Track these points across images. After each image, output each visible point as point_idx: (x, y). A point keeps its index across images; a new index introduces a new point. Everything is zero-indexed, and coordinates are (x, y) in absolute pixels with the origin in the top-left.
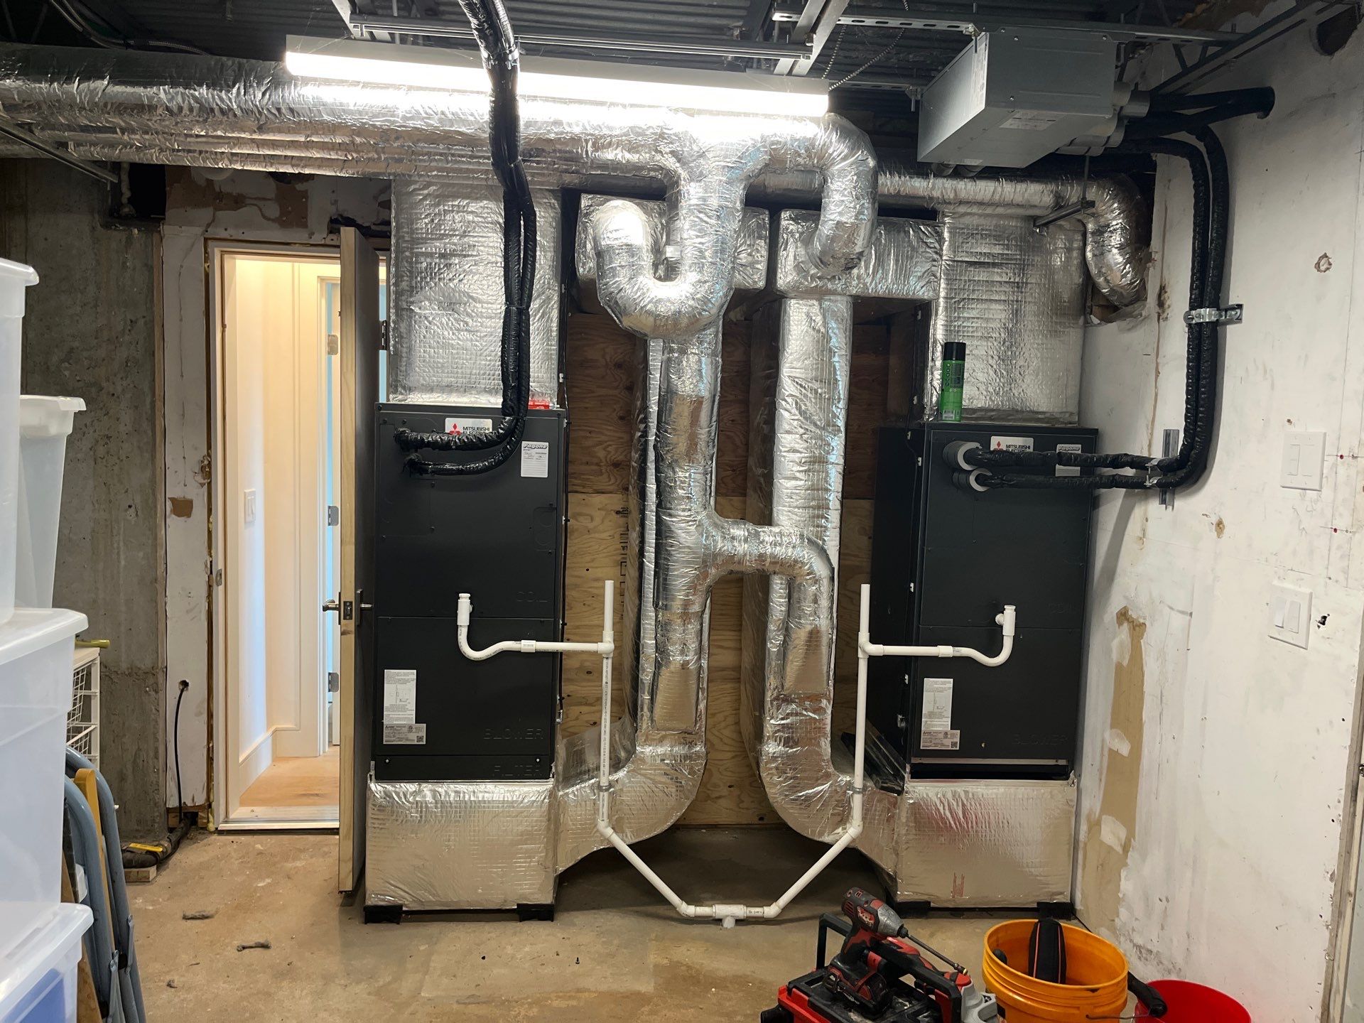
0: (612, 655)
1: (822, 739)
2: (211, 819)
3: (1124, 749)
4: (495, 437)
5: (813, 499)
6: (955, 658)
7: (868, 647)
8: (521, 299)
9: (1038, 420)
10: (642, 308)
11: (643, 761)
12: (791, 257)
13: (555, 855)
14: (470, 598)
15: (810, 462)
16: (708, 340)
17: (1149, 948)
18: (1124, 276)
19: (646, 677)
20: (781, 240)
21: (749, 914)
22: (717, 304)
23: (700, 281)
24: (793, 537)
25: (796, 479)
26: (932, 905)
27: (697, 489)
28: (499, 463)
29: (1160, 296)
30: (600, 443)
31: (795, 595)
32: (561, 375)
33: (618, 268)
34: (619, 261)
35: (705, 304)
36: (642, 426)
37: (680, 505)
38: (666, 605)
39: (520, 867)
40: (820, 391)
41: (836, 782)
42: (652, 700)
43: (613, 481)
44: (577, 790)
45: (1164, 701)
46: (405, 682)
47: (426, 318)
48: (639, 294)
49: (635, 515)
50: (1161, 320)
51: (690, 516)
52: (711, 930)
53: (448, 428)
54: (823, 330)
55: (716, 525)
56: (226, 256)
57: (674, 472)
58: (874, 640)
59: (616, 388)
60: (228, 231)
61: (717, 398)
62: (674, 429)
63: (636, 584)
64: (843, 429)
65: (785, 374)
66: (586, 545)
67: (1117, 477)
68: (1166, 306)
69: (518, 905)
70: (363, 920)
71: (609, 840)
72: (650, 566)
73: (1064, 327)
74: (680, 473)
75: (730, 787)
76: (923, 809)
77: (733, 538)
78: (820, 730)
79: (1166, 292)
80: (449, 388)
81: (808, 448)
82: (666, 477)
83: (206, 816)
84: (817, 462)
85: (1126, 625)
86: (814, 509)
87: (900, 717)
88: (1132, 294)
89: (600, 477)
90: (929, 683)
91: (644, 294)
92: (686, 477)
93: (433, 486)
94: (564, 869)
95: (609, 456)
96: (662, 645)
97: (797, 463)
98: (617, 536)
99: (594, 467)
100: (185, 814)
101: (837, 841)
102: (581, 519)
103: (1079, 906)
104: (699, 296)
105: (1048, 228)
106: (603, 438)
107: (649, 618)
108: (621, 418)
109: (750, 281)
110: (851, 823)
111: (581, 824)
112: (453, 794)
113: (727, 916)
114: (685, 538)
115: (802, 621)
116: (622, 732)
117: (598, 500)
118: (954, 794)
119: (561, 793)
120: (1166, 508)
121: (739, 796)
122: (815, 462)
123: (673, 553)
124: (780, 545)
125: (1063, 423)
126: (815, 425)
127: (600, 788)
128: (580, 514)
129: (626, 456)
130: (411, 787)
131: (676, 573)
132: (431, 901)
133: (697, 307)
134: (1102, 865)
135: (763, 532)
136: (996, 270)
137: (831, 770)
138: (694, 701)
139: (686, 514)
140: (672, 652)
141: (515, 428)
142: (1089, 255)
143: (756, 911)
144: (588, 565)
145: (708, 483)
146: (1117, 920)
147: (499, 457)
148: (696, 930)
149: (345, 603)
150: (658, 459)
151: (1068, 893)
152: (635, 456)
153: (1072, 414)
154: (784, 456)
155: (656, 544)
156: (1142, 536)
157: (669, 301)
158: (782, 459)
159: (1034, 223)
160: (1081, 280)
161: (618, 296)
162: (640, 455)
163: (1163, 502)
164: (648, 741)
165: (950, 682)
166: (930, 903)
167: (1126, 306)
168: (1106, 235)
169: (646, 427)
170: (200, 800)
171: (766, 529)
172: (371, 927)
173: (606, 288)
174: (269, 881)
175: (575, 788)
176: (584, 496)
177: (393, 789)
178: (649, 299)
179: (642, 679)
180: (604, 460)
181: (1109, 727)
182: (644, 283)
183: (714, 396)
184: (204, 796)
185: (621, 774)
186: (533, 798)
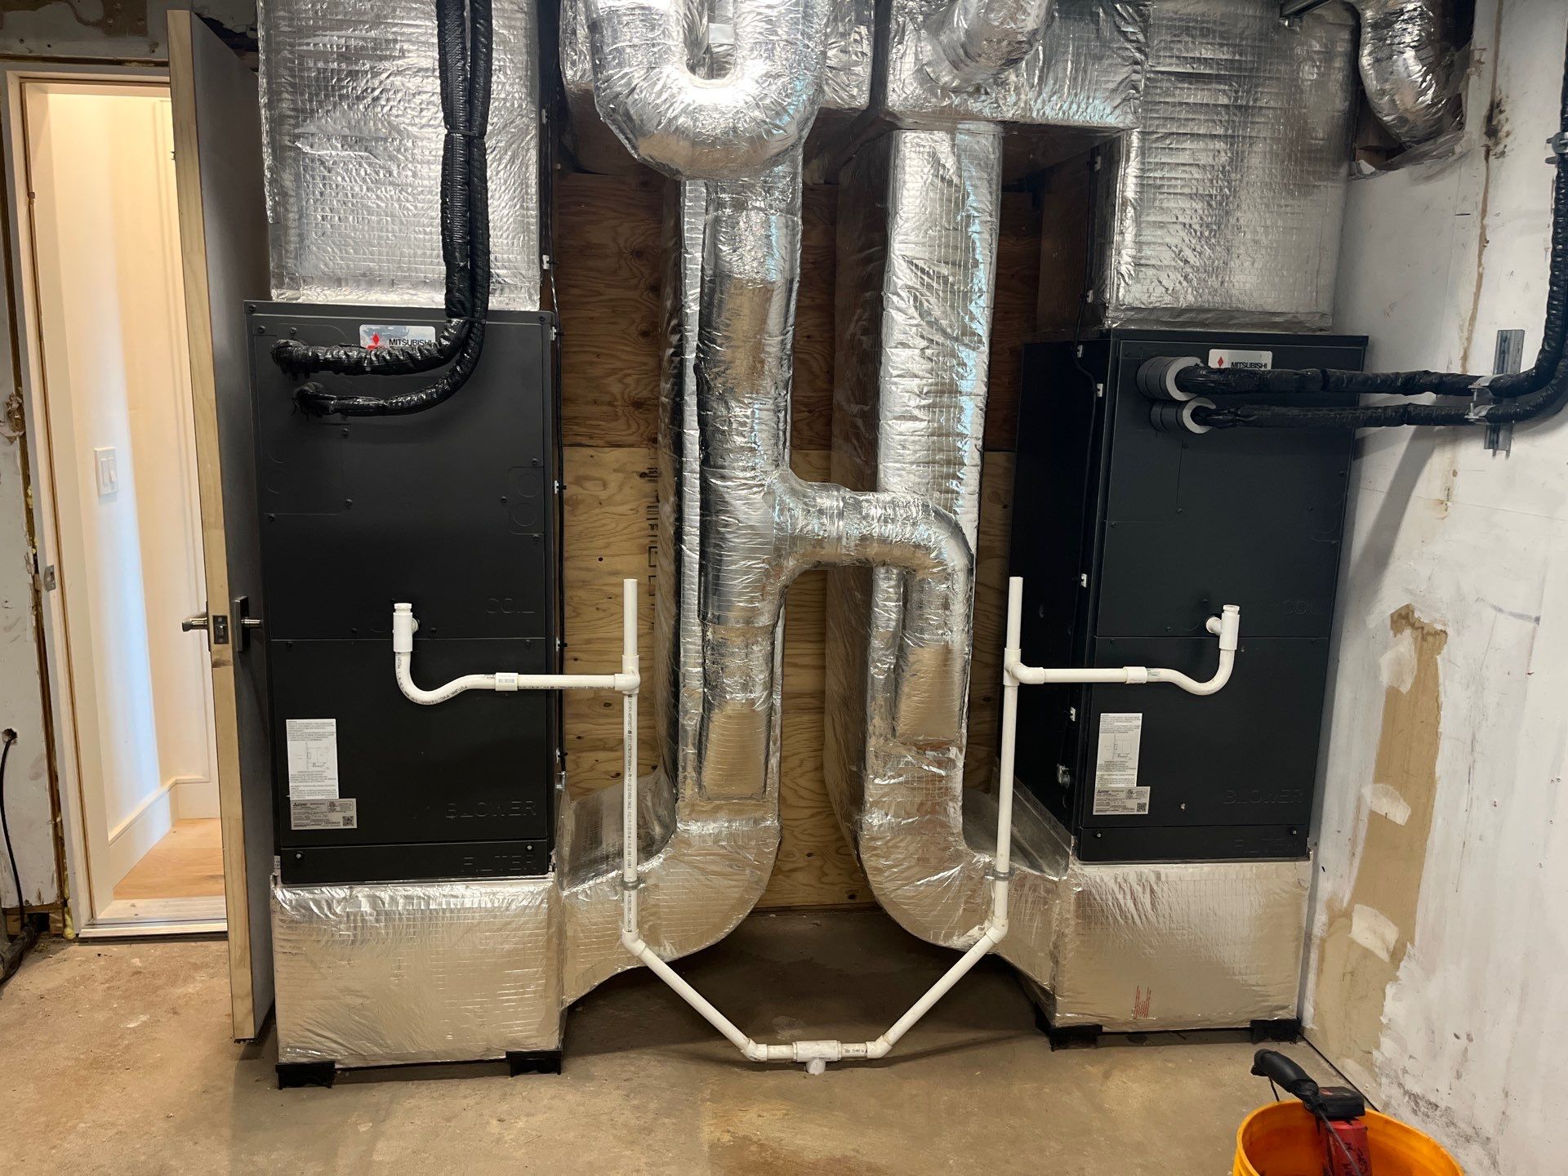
0: (637, 691)
1: (951, 804)
2: (69, 921)
3: (1399, 813)
4: (435, 352)
5: (941, 450)
6: (1149, 685)
7: (1019, 672)
8: (469, 120)
9: (1275, 325)
10: (670, 121)
11: (687, 843)
12: (910, 59)
13: (560, 980)
14: (412, 610)
15: (936, 392)
16: (780, 185)
17: (1433, 1100)
18: (1423, 92)
19: (690, 722)
20: (893, 26)
21: (845, 1054)
22: (797, 116)
23: (768, 75)
24: (914, 509)
25: (915, 418)
26: (1105, 1029)
27: (764, 436)
28: (444, 396)
29: (1489, 118)
30: (614, 372)
31: (915, 596)
32: (545, 258)
33: (628, 50)
34: (629, 36)
35: (778, 114)
36: (675, 338)
37: (737, 460)
38: (719, 617)
39: (508, 1001)
40: (951, 279)
41: (970, 863)
42: (700, 756)
43: (634, 428)
44: (590, 888)
45: (1478, 748)
46: (319, 737)
47: (322, 163)
48: (664, 97)
49: (668, 479)
50: (1492, 158)
51: (754, 478)
52: (791, 1078)
53: (366, 341)
54: (956, 180)
55: (794, 492)
56: (28, 86)
57: (728, 409)
58: (1028, 660)
59: (636, 287)
60: (25, 44)
61: (796, 286)
62: (727, 338)
63: (672, 581)
64: (985, 340)
65: (897, 253)
66: (598, 524)
67: (1411, 409)
68: (1502, 134)
69: (508, 1054)
70: (276, 1080)
71: (639, 959)
72: (692, 557)
73: (1319, 179)
74: (738, 409)
75: (809, 855)
76: (1095, 899)
77: (821, 512)
78: (947, 791)
79: (1501, 112)
80: (369, 280)
81: (932, 369)
82: (716, 416)
83: (61, 918)
84: (944, 392)
85: (1408, 632)
86: (942, 465)
87: (1062, 768)
88: (1432, 122)
89: (613, 425)
90: (1108, 720)
91: (673, 96)
92: (747, 417)
93: (345, 435)
94: (575, 999)
95: (628, 390)
96: (713, 677)
97: (916, 394)
98: (643, 511)
99: (605, 408)
100: (30, 916)
101: (971, 946)
102: (588, 484)
103: (1309, 1023)
104: (768, 101)
105: (1301, 18)
106: (618, 364)
107: (691, 634)
108: (644, 334)
109: (844, 95)
110: (991, 922)
111: (596, 937)
112: (401, 901)
113: (814, 1058)
114: (746, 513)
115: (926, 636)
116: (656, 794)
117: (613, 456)
118: (1140, 876)
119: (566, 893)
120: (1494, 454)
121: (821, 868)
122: (943, 392)
123: (728, 536)
124: (893, 520)
125: (1310, 329)
126: (944, 333)
127: (624, 885)
128: (587, 478)
129: (652, 391)
130: (339, 892)
131: (733, 567)
132: (376, 1052)
133: (765, 122)
134: (1352, 973)
135: (867, 501)
136: (1222, 87)
137: (963, 846)
138: (762, 758)
139: (748, 475)
140: (729, 686)
141: (468, 336)
142: (1366, 61)
143: (855, 1049)
144: (601, 553)
145: (781, 425)
146: (1375, 1052)
147: (444, 385)
148: (770, 1080)
149: (215, 618)
150: (703, 388)
151: (1293, 1007)
152: (666, 386)
153: (1323, 315)
154: (896, 384)
155: (702, 522)
156: (1443, 497)
157: (717, 109)
158: (893, 388)
159: (1281, 9)
160: (1347, 104)
161: (630, 100)
162: (674, 384)
163: (1493, 445)
164: (696, 814)
165: (1137, 718)
166: (1101, 1026)
167: (1419, 142)
168: (1397, 26)
169: (681, 340)
170: (50, 896)
171: (870, 496)
172: (289, 1093)
173: (609, 87)
174: (143, 1018)
175: (586, 886)
176: (590, 451)
177: (311, 896)
178: (682, 106)
179: (683, 725)
180: (619, 397)
181: (1371, 779)
182: (673, 77)
183: (791, 281)
184: (55, 890)
185: (655, 862)
186: (525, 903)
